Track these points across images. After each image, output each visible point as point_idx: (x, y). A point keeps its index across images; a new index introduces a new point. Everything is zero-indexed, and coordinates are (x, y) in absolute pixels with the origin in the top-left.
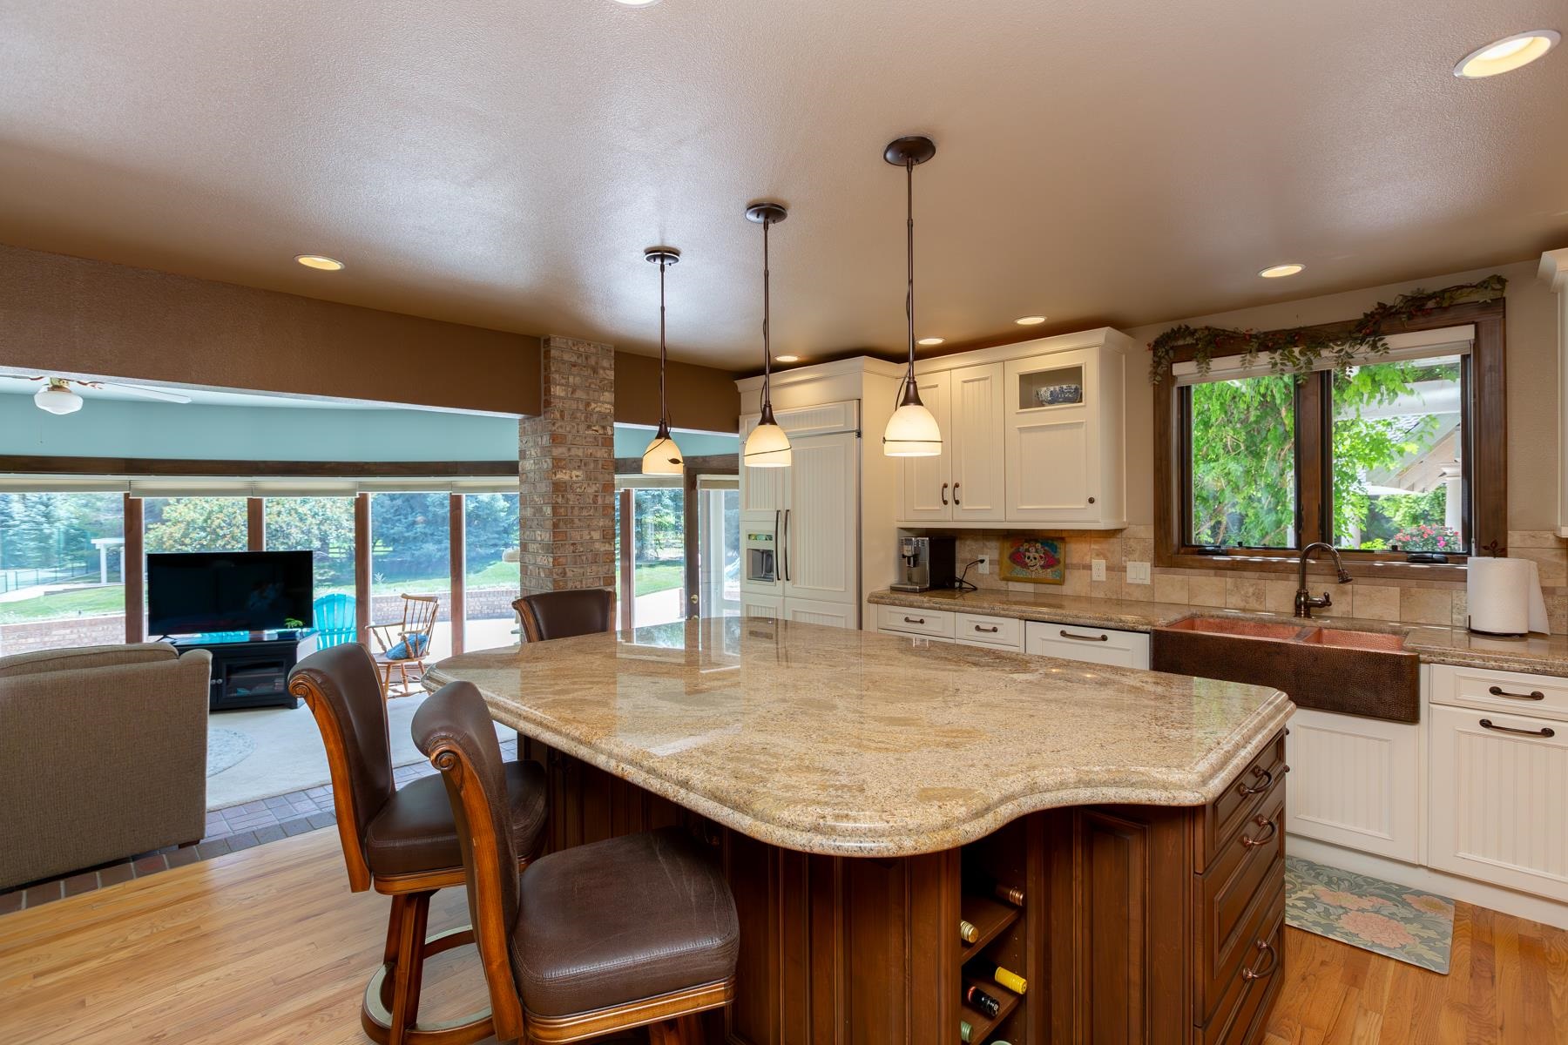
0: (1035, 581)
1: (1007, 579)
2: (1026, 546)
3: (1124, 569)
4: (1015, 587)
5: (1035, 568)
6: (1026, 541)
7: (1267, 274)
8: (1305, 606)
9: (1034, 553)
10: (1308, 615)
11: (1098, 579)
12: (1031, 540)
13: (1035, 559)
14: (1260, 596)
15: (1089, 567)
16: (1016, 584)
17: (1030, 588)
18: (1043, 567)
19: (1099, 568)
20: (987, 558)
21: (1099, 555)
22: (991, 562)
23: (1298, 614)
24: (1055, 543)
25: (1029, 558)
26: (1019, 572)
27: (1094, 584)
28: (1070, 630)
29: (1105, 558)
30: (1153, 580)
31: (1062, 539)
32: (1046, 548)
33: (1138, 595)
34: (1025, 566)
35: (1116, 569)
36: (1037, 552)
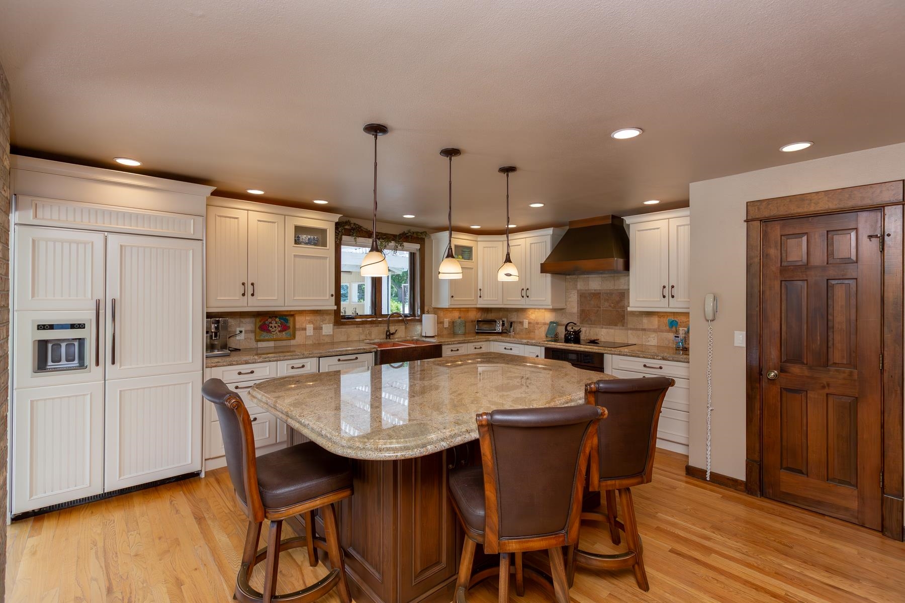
0: (275, 340)
1: (257, 341)
2: (270, 320)
3: (321, 328)
4: (261, 345)
5: (275, 333)
6: (270, 317)
7: (405, 216)
8: (389, 335)
9: (275, 324)
10: (389, 338)
11: (310, 334)
12: (273, 317)
13: (275, 327)
14: (370, 334)
15: (305, 329)
16: (262, 343)
17: (271, 344)
18: (280, 331)
19: (310, 330)
20: (243, 329)
21: (310, 322)
22: (246, 332)
23: (387, 338)
24: (287, 318)
25: (271, 327)
26: (265, 335)
27: (307, 337)
28: (342, 358)
29: (313, 323)
30: (333, 332)
31: (293, 315)
32: (282, 321)
33: (327, 340)
34: (269, 331)
35: (318, 329)
36: (276, 323)
